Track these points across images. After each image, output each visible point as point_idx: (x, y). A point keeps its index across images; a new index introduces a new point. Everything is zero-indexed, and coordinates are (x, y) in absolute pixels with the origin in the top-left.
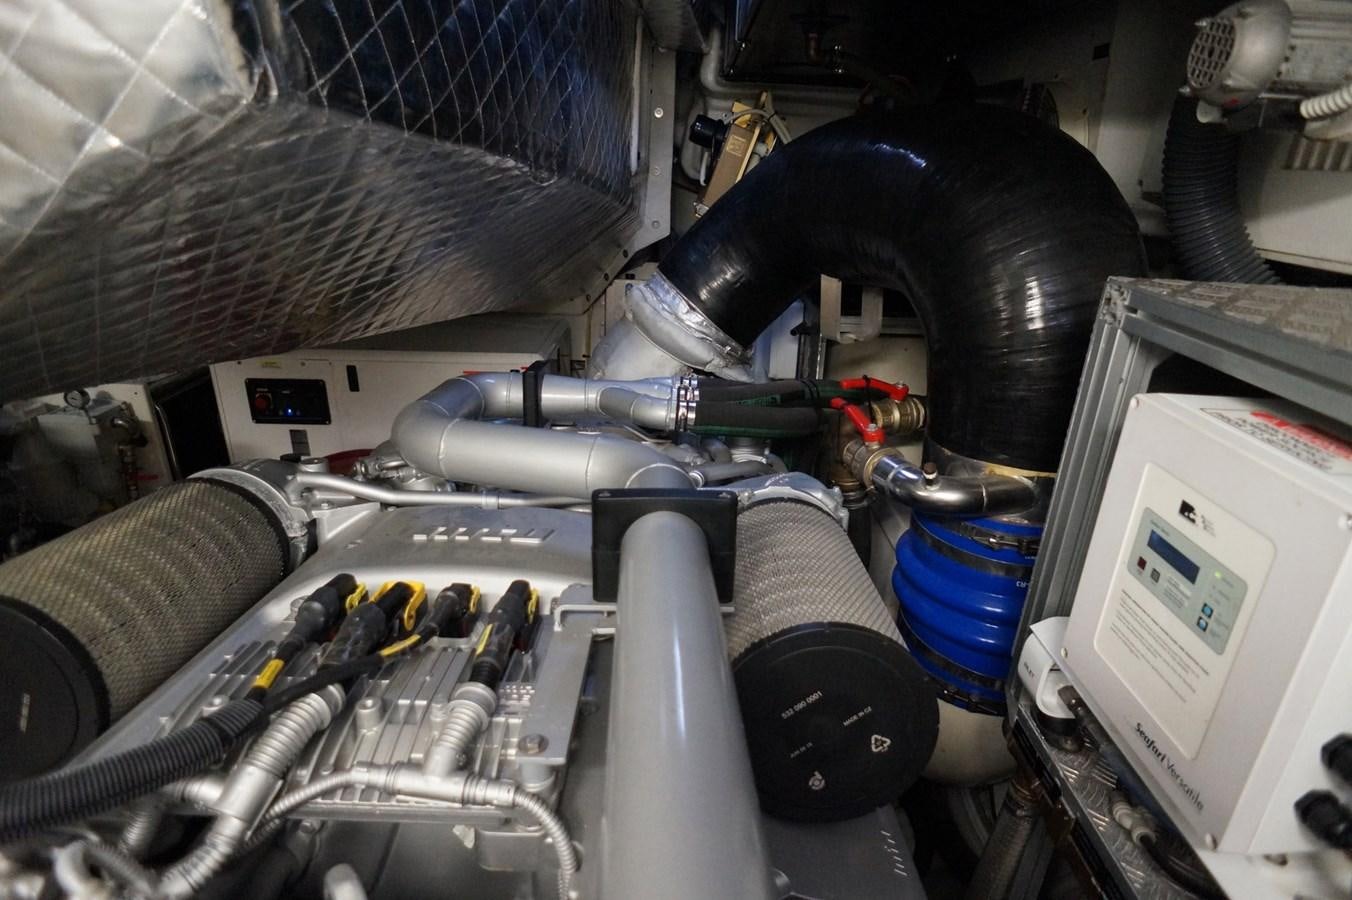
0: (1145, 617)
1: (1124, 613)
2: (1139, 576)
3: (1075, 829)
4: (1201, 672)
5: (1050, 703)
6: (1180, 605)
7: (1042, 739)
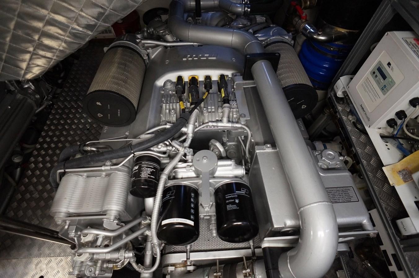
0: (370, 84)
1: (366, 82)
2: (372, 75)
3: (339, 119)
4: (379, 97)
5: (340, 94)
6: (379, 84)
7: (335, 101)
